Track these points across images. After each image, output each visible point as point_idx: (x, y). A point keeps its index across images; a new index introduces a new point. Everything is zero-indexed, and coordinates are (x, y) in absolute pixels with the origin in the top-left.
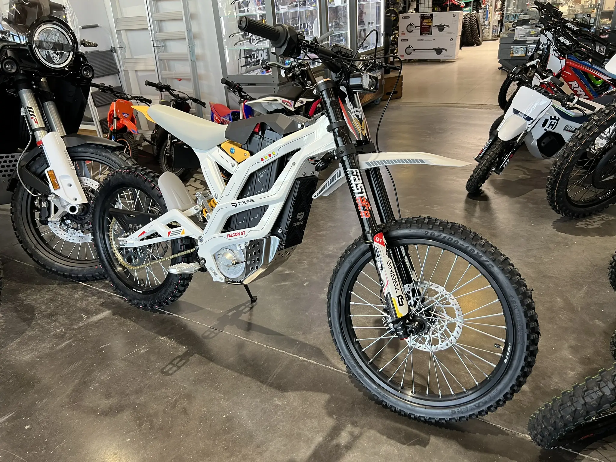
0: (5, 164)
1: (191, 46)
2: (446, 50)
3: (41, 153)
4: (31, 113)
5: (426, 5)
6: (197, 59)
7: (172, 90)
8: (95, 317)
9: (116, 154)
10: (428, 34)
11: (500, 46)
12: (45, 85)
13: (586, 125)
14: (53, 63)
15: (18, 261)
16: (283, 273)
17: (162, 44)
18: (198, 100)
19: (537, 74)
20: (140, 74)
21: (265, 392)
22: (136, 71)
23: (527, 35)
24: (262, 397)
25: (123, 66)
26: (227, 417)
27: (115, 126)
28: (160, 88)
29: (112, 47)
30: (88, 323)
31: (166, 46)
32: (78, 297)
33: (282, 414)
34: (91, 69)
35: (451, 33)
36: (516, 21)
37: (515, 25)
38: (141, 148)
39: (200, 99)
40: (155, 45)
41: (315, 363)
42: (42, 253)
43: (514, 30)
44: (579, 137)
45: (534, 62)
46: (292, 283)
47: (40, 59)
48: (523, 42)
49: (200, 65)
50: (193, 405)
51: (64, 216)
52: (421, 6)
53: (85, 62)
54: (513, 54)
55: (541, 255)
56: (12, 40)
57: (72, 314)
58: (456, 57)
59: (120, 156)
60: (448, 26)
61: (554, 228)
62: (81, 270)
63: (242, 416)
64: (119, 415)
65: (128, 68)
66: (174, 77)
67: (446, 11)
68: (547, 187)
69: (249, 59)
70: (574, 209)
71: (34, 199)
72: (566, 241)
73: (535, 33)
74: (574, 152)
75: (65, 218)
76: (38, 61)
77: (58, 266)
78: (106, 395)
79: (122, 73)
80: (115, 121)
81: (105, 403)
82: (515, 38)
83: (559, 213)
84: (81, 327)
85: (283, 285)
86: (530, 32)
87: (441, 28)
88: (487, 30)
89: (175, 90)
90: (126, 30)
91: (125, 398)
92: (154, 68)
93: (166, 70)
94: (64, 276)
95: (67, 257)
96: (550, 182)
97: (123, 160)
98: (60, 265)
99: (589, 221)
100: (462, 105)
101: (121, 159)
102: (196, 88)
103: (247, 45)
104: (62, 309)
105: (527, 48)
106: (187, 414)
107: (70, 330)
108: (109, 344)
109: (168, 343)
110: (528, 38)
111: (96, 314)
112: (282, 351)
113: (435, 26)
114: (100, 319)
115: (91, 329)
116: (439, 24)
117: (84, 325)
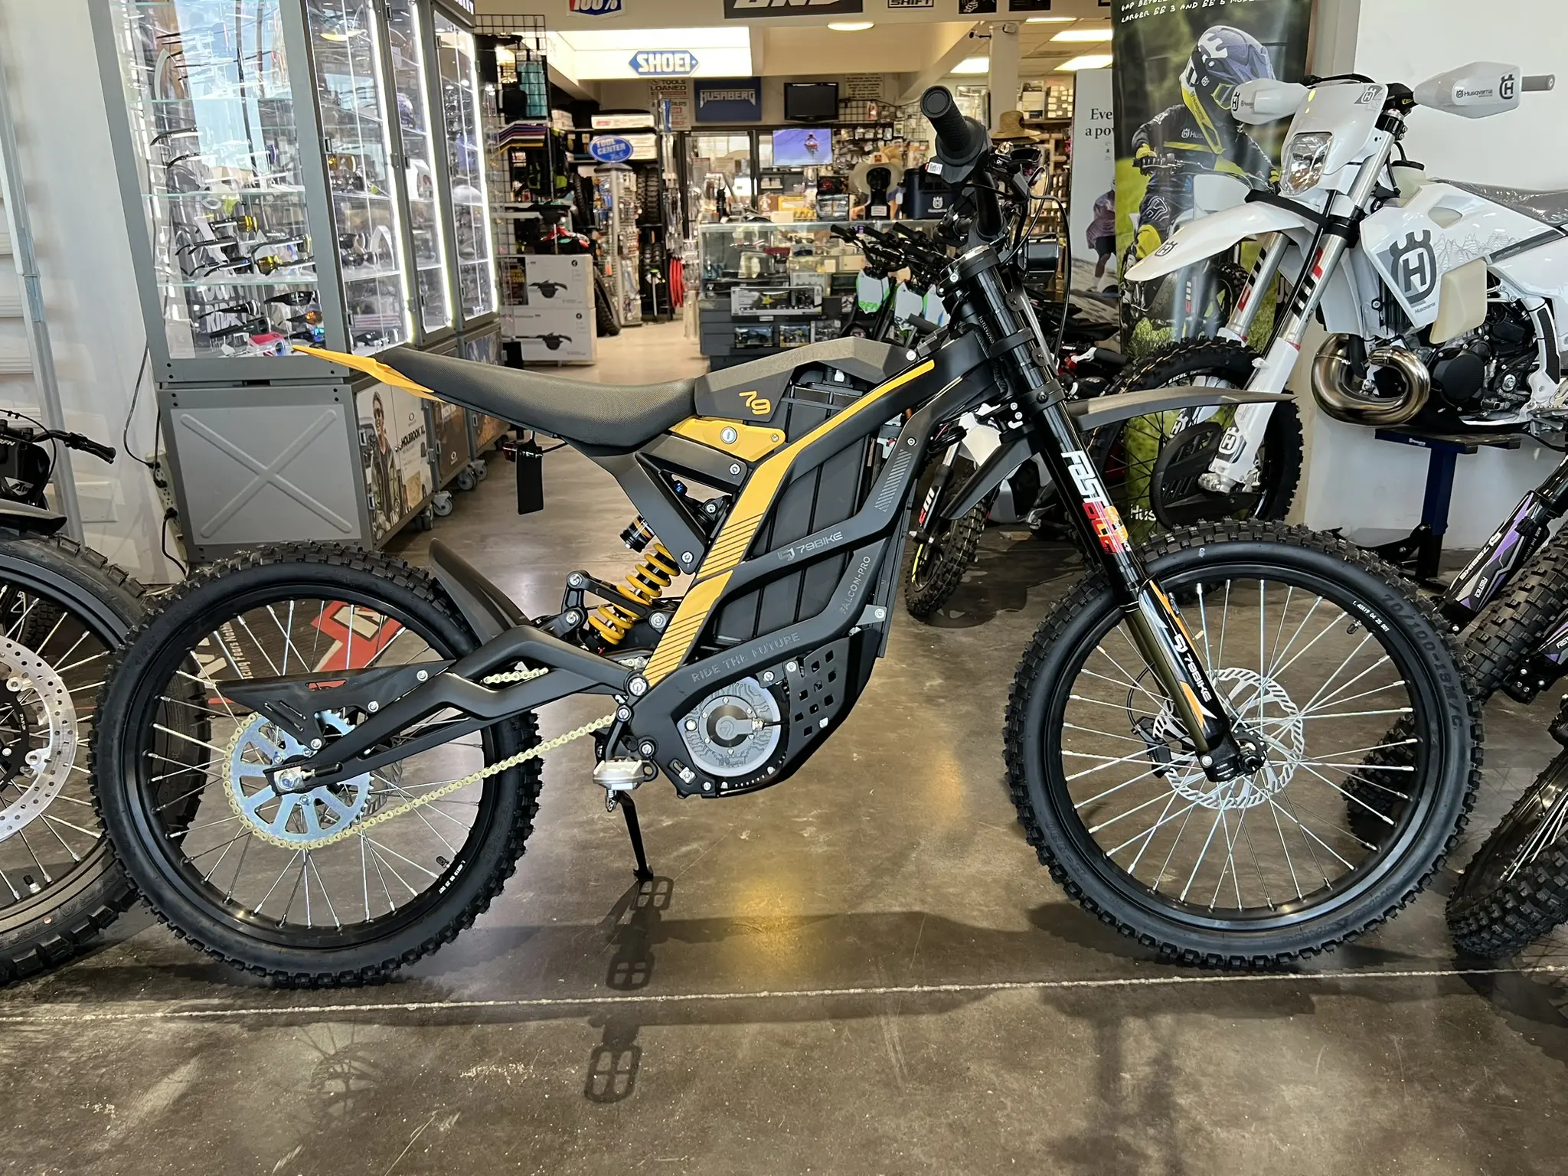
1: (31, 278)
2: (569, 339)
10: (520, 303)
30: (146, 1120)
35: (573, 301)
60: (564, 287)
63: (921, 1163)
82: (733, 312)
86: (760, 300)
87: (548, 290)
107: (89, 1162)
108: (297, 1150)
109: (505, 1078)
110: (760, 312)
111: (146, 1089)
112: (852, 991)
113: (534, 284)
114: (177, 1094)
115: (173, 1134)
116: (541, 281)
117: (130, 1130)
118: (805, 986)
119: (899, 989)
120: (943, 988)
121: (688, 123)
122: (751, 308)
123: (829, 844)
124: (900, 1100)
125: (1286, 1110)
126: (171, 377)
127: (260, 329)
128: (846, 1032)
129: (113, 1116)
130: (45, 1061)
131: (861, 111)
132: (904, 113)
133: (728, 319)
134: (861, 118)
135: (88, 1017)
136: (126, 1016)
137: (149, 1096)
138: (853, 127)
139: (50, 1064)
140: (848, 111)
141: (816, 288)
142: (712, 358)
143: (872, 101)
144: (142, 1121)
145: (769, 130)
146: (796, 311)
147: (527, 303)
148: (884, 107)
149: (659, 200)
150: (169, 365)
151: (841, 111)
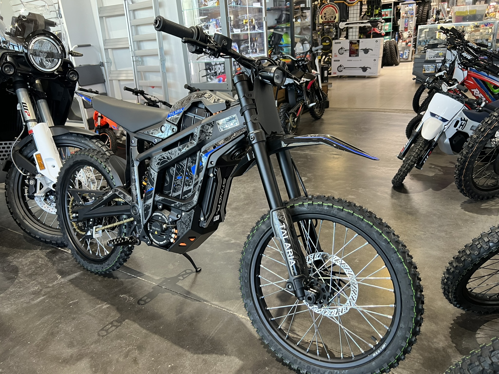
0: (4, 150)
1: (163, 61)
2: (370, 68)
3: (32, 140)
4: (25, 108)
5: (354, 34)
6: (167, 71)
7: (145, 94)
8: (68, 277)
9: (93, 142)
10: (356, 56)
11: (414, 64)
12: (39, 86)
13: (487, 120)
14: (44, 67)
15: (10, 230)
16: (229, 242)
17: (140, 59)
18: (167, 103)
19: (444, 83)
20: (122, 83)
21: (207, 345)
22: (119, 80)
23: (436, 56)
24: (204, 350)
25: (109, 77)
26: (172, 368)
27: (99, 123)
28: (136, 92)
29: (100, 62)
30: (61, 282)
31: (143, 61)
32: (56, 260)
33: (221, 365)
34: (76, 73)
35: (375, 55)
36: (427, 45)
37: (426, 49)
38: (121, 142)
39: (169, 102)
40: (134, 60)
42: (28, 223)
43: (425, 52)
44: (482, 130)
45: (441, 73)
46: (236, 251)
47: (34, 64)
48: (433, 62)
49: (170, 75)
50: (143, 355)
51: (48, 192)
52: (350, 34)
53: (72, 68)
54: (425, 71)
55: (452, 231)
56: (13, 49)
57: (49, 274)
58: (378, 74)
59: (96, 143)
60: (372, 50)
61: (462, 208)
62: (60, 238)
63: (185, 366)
64: (79, 363)
65: (113, 78)
66: (148, 85)
67: (370, 38)
68: (455, 173)
69: (209, 71)
70: (479, 192)
71: (24, 178)
72: (472, 219)
73: (442, 54)
74: (477, 143)
75: (48, 194)
76: (32, 65)
77: (41, 234)
78: (69, 345)
79: (108, 83)
80: (99, 119)
81: (68, 352)
82: (426, 59)
83: (466, 196)
84: (55, 285)
85: (229, 252)
86: (438, 54)
87: (366, 51)
89: (148, 95)
90: (113, 49)
91: (85, 347)
92: (133, 78)
93: (142, 80)
94: (46, 242)
95: (49, 227)
96: (458, 169)
97: (98, 146)
98: (43, 233)
99: (492, 203)
100: (383, 110)
101: (97, 146)
102: (166, 94)
103: (207, 59)
104: (41, 270)
105: (436, 66)
106: (138, 364)
107: (46, 288)
110: (437, 59)
113: (362, 49)
117: (58, 284)
122: (434, 57)
129: (59, 279)
133: (423, 61)
147: (358, 56)
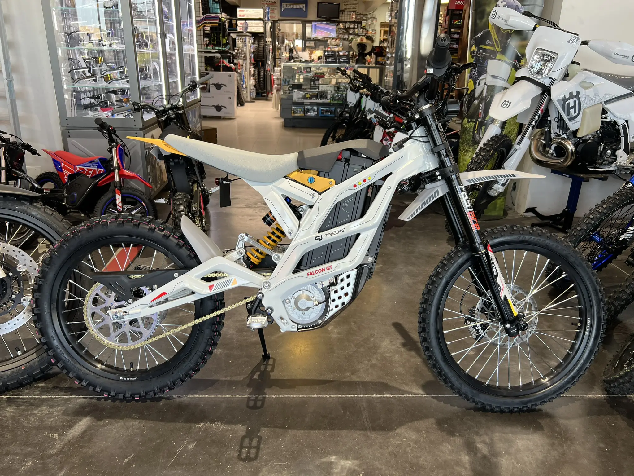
1: (9, 81)
2: (225, 107)
10: (206, 92)
21: (375, 437)
35: (229, 92)
36: (291, 85)
37: (290, 89)
41: (391, 396)
43: (291, 93)
48: (302, 104)
54: (294, 113)
60: (225, 86)
67: (220, 71)
73: (310, 96)
82: (294, 100)
87: (218, 86)
88: (245, 92)
102: (17, 132)
105: (304, 109)
107: (49, 458)
108: (132, 455)
109: (213, 428)
110: (305, 101)
111: (70, 427)
112: (349, 396)
113: (212, 84)
114: (82, 430)
115: (82, 447)
116: (216, 83)
117: (65, 445)
118: (331, 393)
119: (368, 396)
120: (385, 396)
121: (277, 17)
122: (301, 99)
123: (339, 333)
124: (370, 442)
125: (518, 451)
126: (68, 125)
127: (105, 106)
128: (348, 413)
129: (57, 439)
130: (27, 415)
131: (349, 16)
132: (366, 18)
133: (291, 103)
134: (348, 18)
135: (44, 397)
136: (60, 396)
137: (71, 431)
138: (345, 22)
139: (30, 416)
140: (343, 15)
141: (328, 92)
142: (285, 119)
143: (353, 11)
144: (69, 441)
145: (310, 22)
146: (320, 101)
148: (358, 15)
149: (264, 49)
150: (67, 120)
151: (341, 15)
